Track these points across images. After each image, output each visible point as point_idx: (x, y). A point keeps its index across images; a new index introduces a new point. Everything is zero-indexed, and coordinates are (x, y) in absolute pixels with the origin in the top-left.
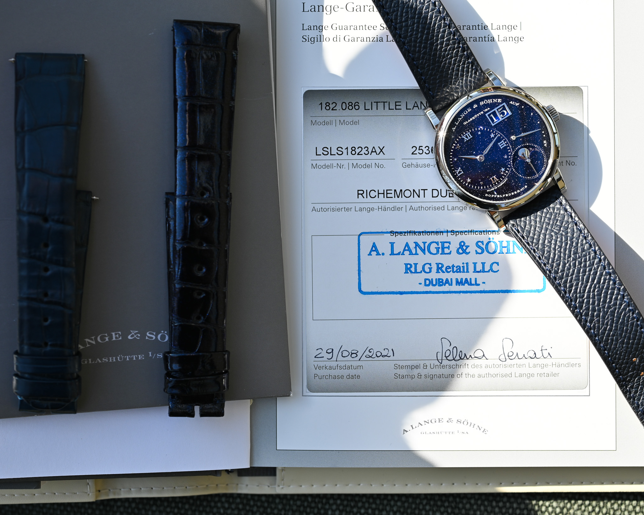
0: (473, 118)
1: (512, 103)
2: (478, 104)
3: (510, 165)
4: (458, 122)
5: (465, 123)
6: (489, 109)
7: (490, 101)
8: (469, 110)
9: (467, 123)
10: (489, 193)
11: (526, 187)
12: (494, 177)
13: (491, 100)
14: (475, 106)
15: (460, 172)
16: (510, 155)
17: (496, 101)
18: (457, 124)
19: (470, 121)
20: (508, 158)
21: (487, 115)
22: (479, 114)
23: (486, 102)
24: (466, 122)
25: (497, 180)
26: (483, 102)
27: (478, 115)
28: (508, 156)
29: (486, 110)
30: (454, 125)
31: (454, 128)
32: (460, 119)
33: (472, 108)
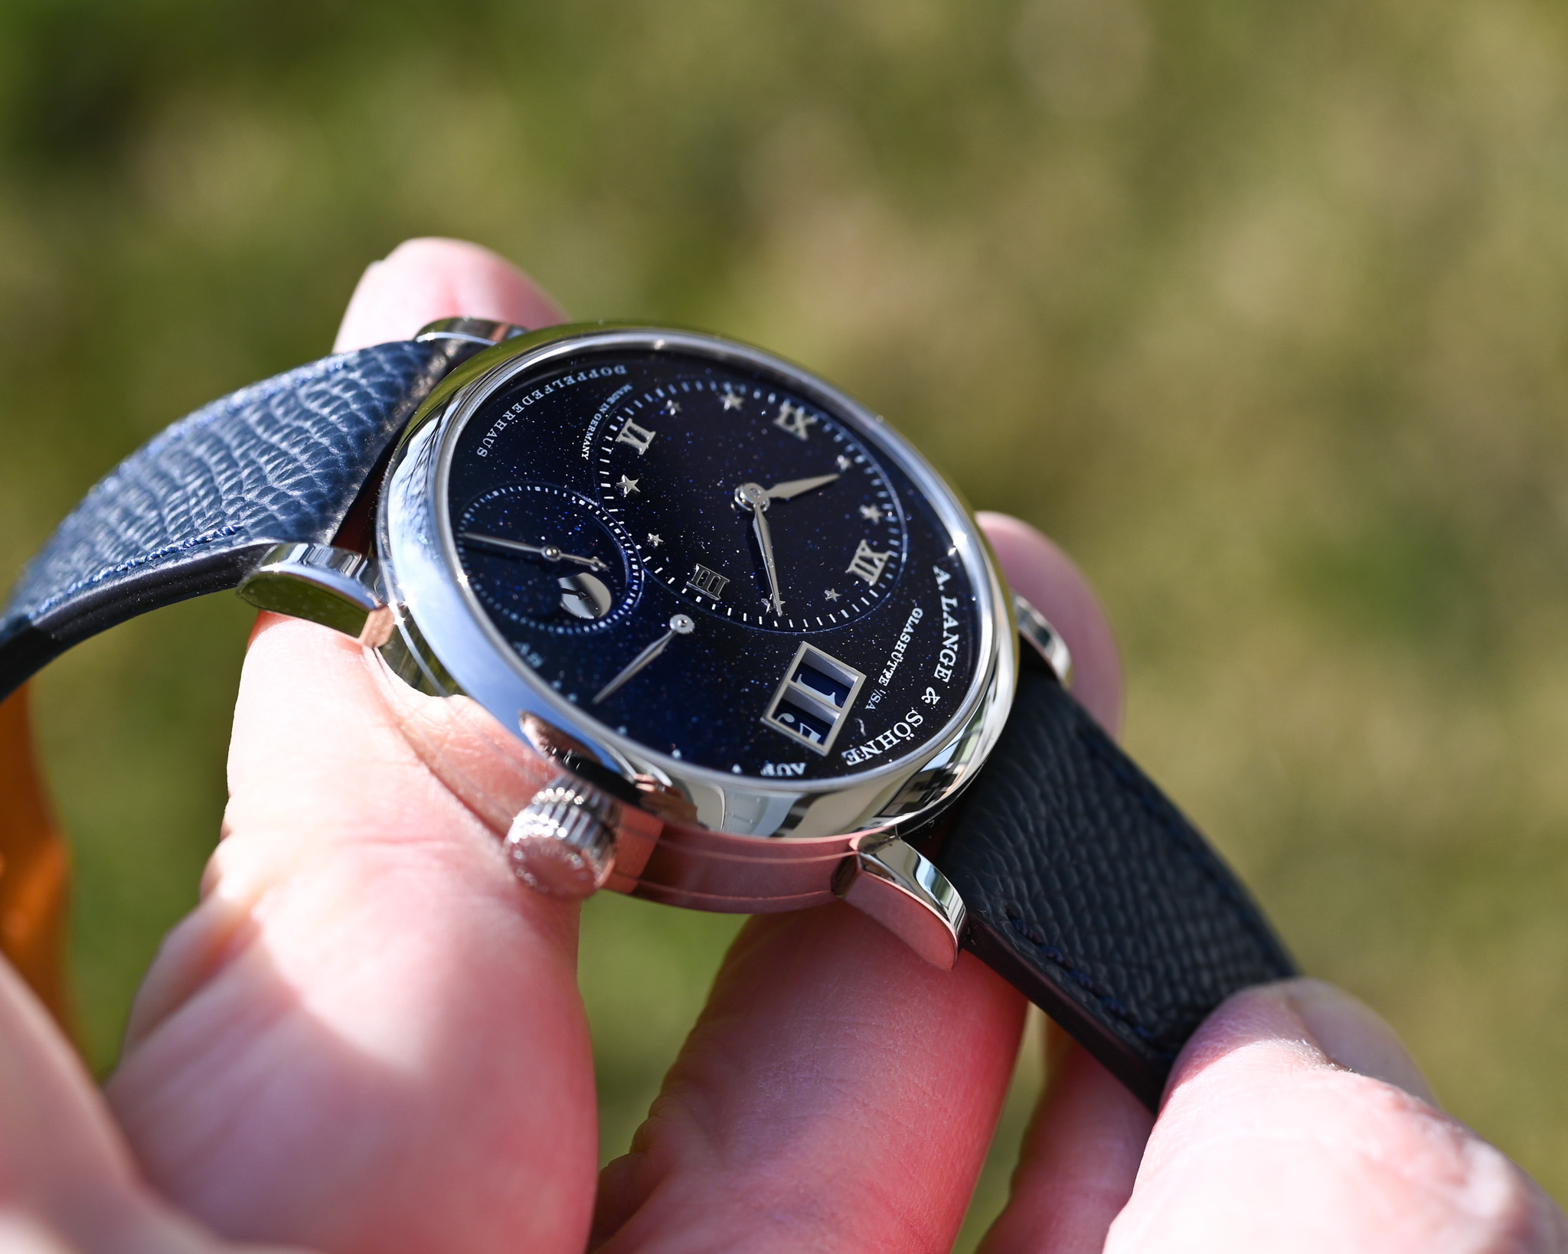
0: (901, 647)
1: (794, 766)
2: (924, 709)
3: (615, 517)
4: (945, 608)
5: (917, 614)
6: (867, 707)
7: (889, 739)
8: (943, 673)
9: (911, 618)
10: (616, 382)
11: (482, 452)
12: (642, 448)
13: (887, 747)
14: (931, 696)
15: (791, 419)
16: (641, 554)
17: (864, 749)
18: (944, 600)
19: (905, 630)
20: (641, 538)
21: (858, 680)
22: (892, 670)
23: (902, 730)
24: (917, 622)
25: (620, 438)
26: (910, 724)
27: (895, 666)
28: (648, 549)
29: (876, 698)
30: (951, 589)
31: (943, 578)
32: (952, 623)
33: (938, 685)
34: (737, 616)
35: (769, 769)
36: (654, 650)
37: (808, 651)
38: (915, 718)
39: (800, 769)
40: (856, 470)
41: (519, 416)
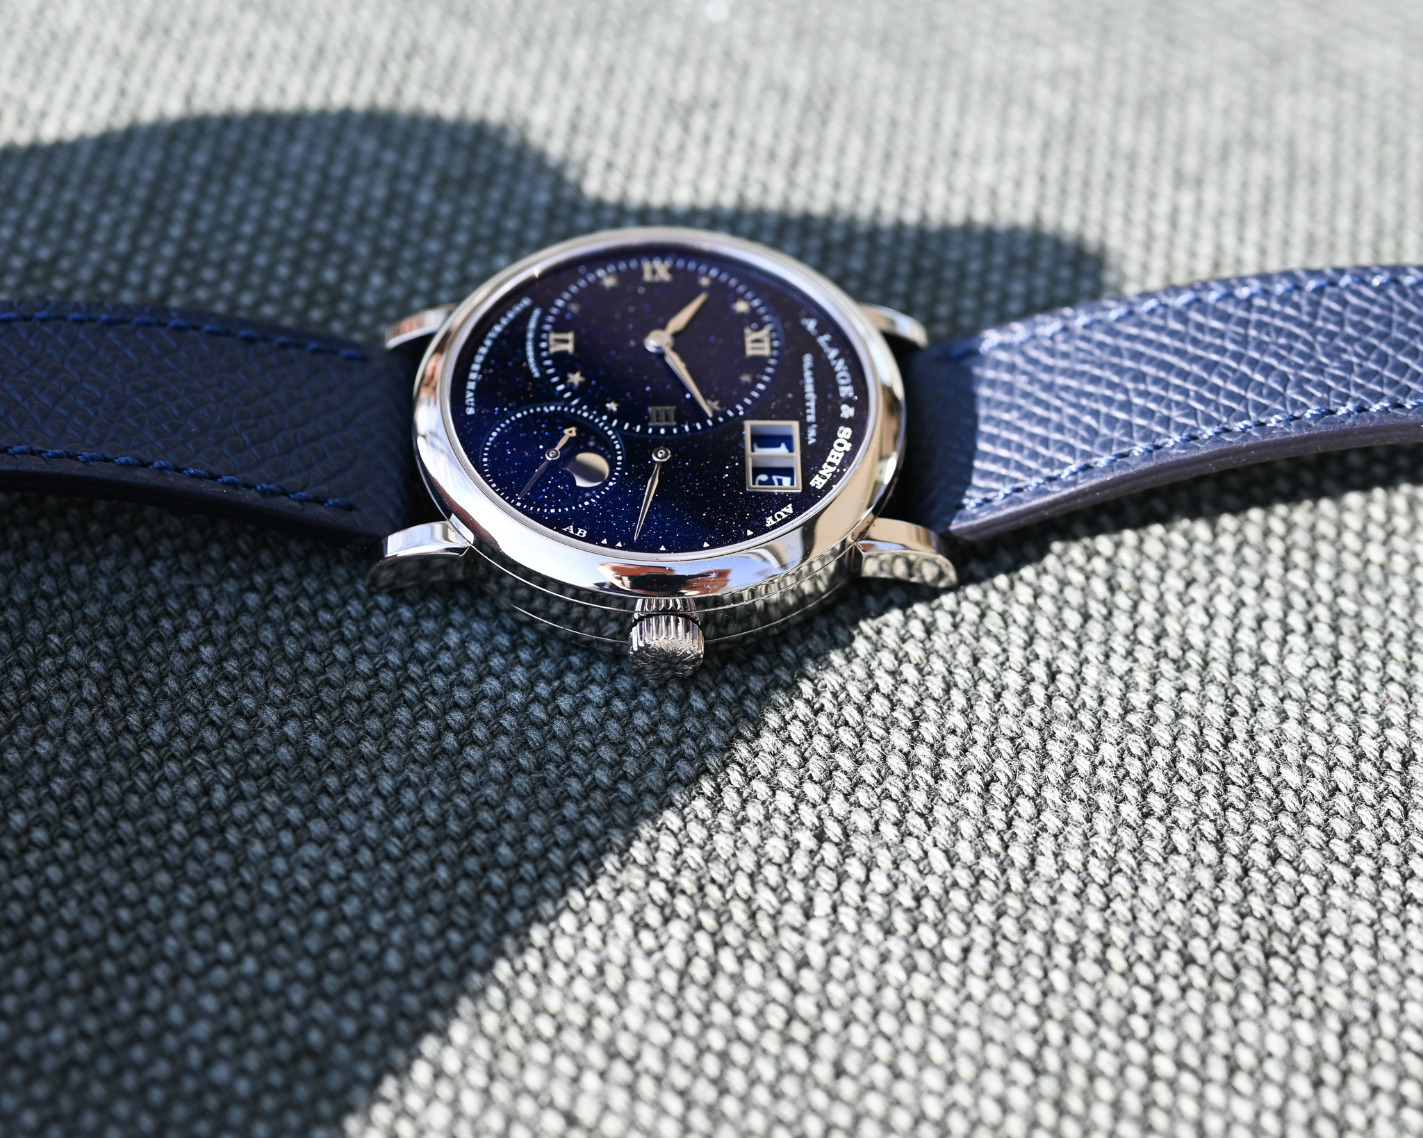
0: (809, 389)
1: (785, 510)
2: (848, 423)
3: (578, 406)
4: (825, 344)
5: (808, 360)
6: (810, 442)
7: (836, 456)
8: (846, 391)
9: (806, 364)
10: (527, 313)
11: (470, 411)
12: (569, 347)
13: (836, 461)
14: (847, 412)
15: (654, 272)
16: (609, 422)
17: (823, 472)
18: (820, 340)
19: (806, 375)
20: (603, 411)
21: (794, 427)
22: (813, 408)
23: (841, 445)
24: (810, 365)
25: (552, 350)
26: (843, 438)
27: (813, 404)
28: (612, 416)
29: (812, 433)
30: (821, 330)
31: (811, 325)
32: (833, 353)
33: (849, 402)
34: (693, 429)
35: (770, 522)
36: (653, 485)
37: (753, 428)
38: (845, 433)
39: (789, 509)
40: (715, 281)
41: (480, 372)
